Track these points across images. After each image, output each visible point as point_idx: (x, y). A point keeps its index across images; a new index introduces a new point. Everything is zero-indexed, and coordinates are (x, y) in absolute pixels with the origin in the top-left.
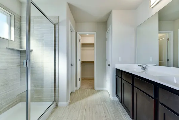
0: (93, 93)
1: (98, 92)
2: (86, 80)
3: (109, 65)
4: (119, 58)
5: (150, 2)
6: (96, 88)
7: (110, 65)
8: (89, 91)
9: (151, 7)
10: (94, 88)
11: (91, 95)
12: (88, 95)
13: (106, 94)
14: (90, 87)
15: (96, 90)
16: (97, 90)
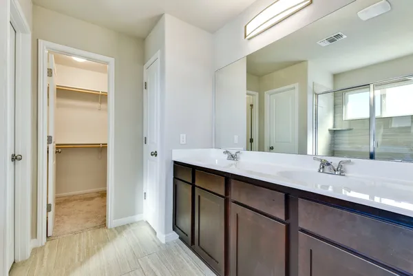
0: (106, 241)
1: (120, 233)
2: (70, 205)
3: (155, 154)
4: (181, 135)
5: (246, 27)
6: (112, 222)
7: (158, 153)
8: (88, 237)
9: (247, 38)
10: (104, 224)
11: (99, 249)
12: (89, 253)
13: (145, 232)
14: (89, 224)
15: (111, 229)
16: (116, 228)
